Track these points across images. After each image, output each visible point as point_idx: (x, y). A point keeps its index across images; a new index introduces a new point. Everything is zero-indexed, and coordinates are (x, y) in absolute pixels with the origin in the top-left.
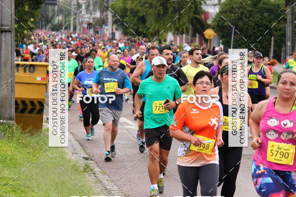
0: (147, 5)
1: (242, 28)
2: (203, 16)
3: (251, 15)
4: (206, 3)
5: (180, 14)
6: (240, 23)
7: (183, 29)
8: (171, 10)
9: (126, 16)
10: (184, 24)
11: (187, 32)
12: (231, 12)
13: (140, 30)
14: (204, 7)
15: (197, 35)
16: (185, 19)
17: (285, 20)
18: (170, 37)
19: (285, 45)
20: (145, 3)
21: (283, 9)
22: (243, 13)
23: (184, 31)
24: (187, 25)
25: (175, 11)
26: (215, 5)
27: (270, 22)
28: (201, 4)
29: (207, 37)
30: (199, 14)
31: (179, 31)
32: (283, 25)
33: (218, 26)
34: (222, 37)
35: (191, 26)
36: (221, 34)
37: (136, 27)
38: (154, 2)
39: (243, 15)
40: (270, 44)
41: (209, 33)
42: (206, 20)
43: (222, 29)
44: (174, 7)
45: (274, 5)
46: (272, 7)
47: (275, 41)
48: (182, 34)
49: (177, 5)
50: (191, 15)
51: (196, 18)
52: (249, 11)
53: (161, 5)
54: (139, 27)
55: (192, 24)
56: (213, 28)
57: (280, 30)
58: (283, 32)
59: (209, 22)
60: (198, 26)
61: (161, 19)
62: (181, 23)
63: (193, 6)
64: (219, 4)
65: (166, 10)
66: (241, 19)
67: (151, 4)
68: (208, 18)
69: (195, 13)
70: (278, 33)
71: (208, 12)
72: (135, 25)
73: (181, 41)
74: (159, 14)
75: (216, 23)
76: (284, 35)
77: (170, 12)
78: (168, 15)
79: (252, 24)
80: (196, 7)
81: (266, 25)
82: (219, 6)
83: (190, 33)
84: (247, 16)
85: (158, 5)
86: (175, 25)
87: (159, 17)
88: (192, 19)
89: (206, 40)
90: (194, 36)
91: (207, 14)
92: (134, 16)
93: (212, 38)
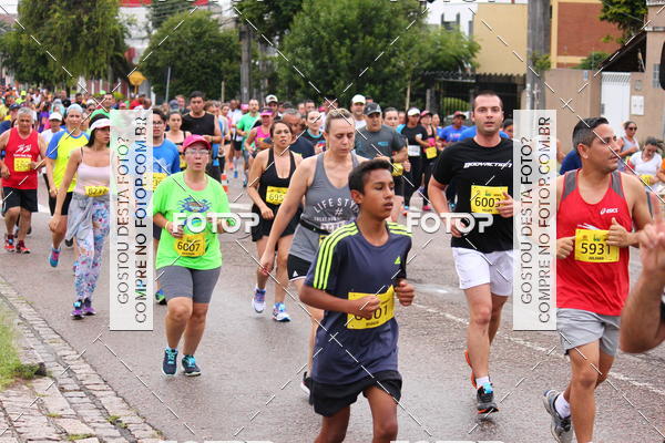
0: (49, 40)
1: (181, 69)
2: (126, 54)
3: (192, 52)
4: (130, 36)
5: (96, 52)
6: (179, 63)
7: (99, 72)
8: (82, 46)
9: (20, 55)
10: (102, 65)
11: (106, 77)
12: (165, 48)
13: (40, 74)
14: (128, 42)
15: (119, 80)
16: (103, 59)
17: (240, 58)
18: (81, 82)
19: (241, 94)
20: (46, 37)
21: (236, 43)
22: (181, 49)
23: (102, 74)
24: (105, 66)
25: (88, 47)
26: (143, 39)
27: (219, 62)
28: (124, 37)
29: (133, 83)
30: (120, 51)
31: (94, 75)
32: (236, 66)
33: (148, 66)
34: (154, 82)
35: (110, 68)
36: (152, 78)
37: (34, 70)
38: (60, 36)
39: (183, 53)
40: (220, 92)
41: (136, 77)
42: (131, 59)
43: (153, 71)
44: (87, 43)
45: (224, 39)
46: (221, 41)
47: (226, 87)
48: (98, 80)
49: (91, 40)
50: (111, 53)
51: (118, 57)
52: (190, 47)
53: (69, 39)
54: (38, 70)
55: (112, 64)
56: (141, 70)
57: (233, 72)
58: (236, 75)
59: (136, 61)
60: (120, 67)
61: (69, 59)
62: (97, 63)
63: (112, 40)
64: (149, 37)
65: (75, 46)
66: (179, 57)
67: (55, 38)
68: (134, 55)
69: (116, 49)
70: (231, 77)
71: (133, 49)
72: (32, 67)
73: (97, 89)
74: (66, 52)
75: (146, 64)
76: (238, 79)
77: (81, 49)
78: (78, 54)
79: (194, 64)
80: (117, 42)
81: (213, 65)
82: (148, 40)
83: (109, 77)
84: (188, 53)
85: (65, 39)
86: (88, 66)
87: (66, 57)
88: (112, 58)
89: (132, 88)
90: (115, 82)
91: (132, 51)
92: (31, 55)
93: (140, 83)
